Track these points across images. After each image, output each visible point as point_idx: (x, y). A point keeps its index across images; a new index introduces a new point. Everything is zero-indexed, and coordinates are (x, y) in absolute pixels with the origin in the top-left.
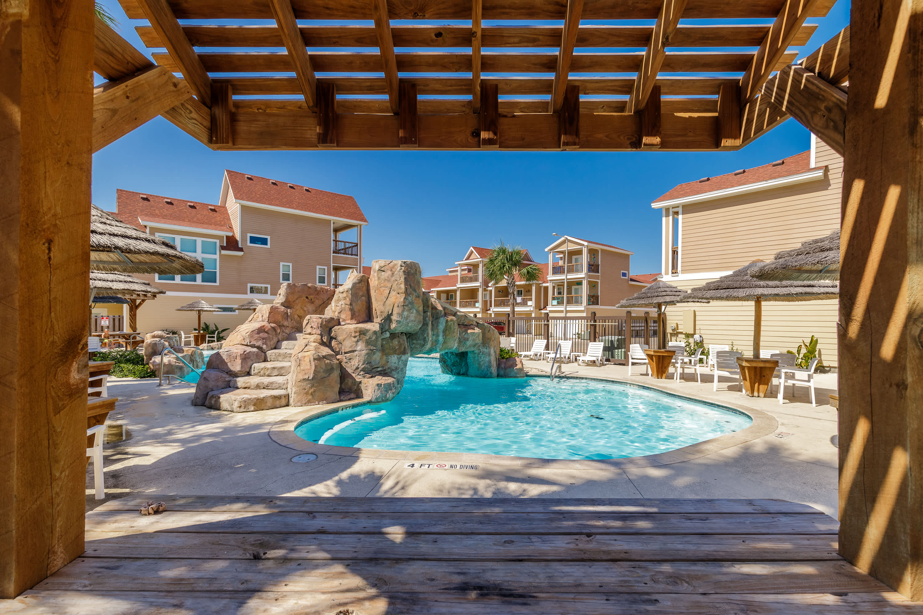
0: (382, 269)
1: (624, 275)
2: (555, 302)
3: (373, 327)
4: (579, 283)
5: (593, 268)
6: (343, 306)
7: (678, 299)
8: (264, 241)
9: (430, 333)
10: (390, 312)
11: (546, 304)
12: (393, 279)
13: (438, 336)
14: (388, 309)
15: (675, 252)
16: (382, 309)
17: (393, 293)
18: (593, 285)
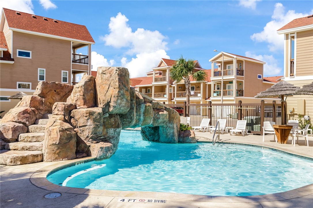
0: (104, 72)
1: (260, 77)
2: (215, 94)
3: (98, 110)
4: (231, 82)
5: (240, 72)
6: (79, 96)
7: (294, 92)
8: (28, 55)
9: (135, 114)
10: (109, 101)
11: (209, 96)
12: (111, 78)
13: (140, 116)
14: (108, 98)
15: (292, 63)
16: (104, 98)
17: (111, 88)
18: (240, 84)
